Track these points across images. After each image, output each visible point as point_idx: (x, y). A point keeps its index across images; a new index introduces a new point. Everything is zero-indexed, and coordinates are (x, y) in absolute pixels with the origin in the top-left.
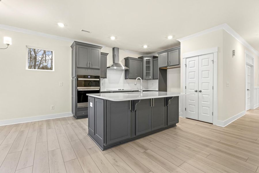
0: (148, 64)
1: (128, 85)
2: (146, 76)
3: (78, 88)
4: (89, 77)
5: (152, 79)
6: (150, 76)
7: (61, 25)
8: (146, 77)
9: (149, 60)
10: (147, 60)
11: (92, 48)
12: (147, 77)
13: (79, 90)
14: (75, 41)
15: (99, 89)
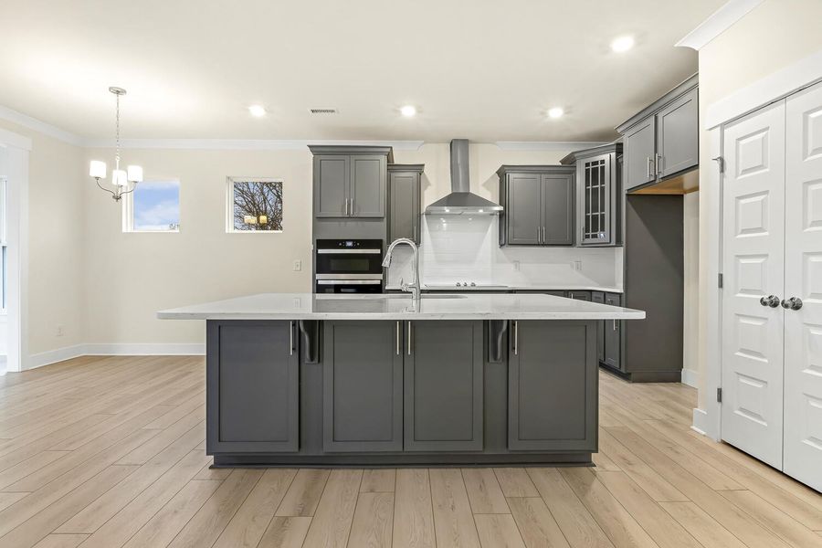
0: (595, 182)
1: (512, 267)
2: (587, 230)
3: (318, 276)
4: (350, 244)
5: (613, 243)
6: (603, 229)
7: (258, 111)
8: (587, 237)
9: (600, 165)
10: (591, 167)
11: (357, 157)
12: (591, 233)
13: (320, 282)
14: (311, 144)
15: (378, 282)
